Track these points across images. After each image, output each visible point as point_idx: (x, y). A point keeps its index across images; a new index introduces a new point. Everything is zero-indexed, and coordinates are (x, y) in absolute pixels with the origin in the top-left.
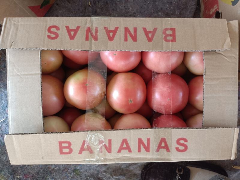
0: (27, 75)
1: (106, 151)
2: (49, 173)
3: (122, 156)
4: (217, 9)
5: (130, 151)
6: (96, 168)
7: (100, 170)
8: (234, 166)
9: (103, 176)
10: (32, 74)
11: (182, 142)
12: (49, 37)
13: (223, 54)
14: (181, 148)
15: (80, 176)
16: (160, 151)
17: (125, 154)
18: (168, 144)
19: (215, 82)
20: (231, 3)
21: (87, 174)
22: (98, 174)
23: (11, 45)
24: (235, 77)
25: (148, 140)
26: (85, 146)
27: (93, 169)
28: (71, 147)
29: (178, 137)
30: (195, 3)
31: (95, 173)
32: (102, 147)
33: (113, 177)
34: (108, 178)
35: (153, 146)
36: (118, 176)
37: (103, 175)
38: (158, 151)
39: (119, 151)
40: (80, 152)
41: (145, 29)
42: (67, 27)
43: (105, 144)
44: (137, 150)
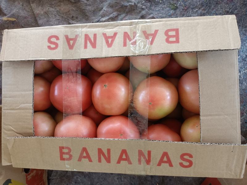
0: (216, 115)
1: (129, 33)
2: (204, 4)
3: (113, 29)
4: (28, 176)
5: (104, 35)
6: (153, 12)
7: (148, 10)
8: (15, 20)
9: (145, 4)
10: (211, 115)
11: (53, 46)
12: (191, 156)
13: (16, 133)
14: (53, 40)
15: (170, 2)
16: (75, 36)
17: (110, 31)
18: (66, 43)
19: (23, 106)
20: (12, 181)
21: (162, 5)
22: (151, 6)
23: (233, 148)
24: (4, 111)
25: (86, 47)
26: (151, 39)
27: (155, 11)
28: (166, 37)
29: (56, 50)
30: (53, 181)
31: (153, 7)
32: (134, 38)
33: (135, 4)
34: (139, 3)
35: (81, 41)
36: (129, 5)
37: (145, 6)
38: (77, 36)
39: (115, 34)
40: (156, 31)
41: (90, 161)
42: (171, 165)
43: (130, 41)
44: (98, 36)
